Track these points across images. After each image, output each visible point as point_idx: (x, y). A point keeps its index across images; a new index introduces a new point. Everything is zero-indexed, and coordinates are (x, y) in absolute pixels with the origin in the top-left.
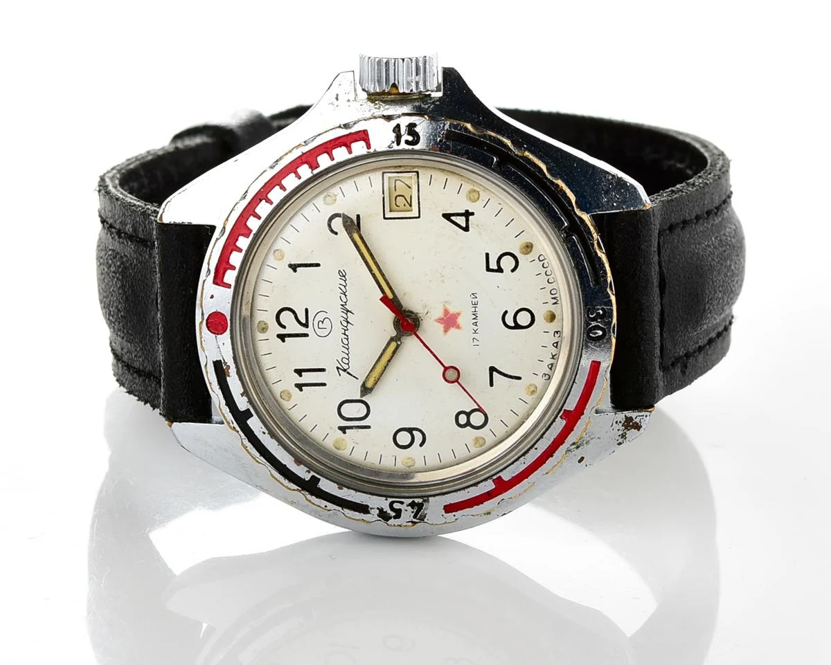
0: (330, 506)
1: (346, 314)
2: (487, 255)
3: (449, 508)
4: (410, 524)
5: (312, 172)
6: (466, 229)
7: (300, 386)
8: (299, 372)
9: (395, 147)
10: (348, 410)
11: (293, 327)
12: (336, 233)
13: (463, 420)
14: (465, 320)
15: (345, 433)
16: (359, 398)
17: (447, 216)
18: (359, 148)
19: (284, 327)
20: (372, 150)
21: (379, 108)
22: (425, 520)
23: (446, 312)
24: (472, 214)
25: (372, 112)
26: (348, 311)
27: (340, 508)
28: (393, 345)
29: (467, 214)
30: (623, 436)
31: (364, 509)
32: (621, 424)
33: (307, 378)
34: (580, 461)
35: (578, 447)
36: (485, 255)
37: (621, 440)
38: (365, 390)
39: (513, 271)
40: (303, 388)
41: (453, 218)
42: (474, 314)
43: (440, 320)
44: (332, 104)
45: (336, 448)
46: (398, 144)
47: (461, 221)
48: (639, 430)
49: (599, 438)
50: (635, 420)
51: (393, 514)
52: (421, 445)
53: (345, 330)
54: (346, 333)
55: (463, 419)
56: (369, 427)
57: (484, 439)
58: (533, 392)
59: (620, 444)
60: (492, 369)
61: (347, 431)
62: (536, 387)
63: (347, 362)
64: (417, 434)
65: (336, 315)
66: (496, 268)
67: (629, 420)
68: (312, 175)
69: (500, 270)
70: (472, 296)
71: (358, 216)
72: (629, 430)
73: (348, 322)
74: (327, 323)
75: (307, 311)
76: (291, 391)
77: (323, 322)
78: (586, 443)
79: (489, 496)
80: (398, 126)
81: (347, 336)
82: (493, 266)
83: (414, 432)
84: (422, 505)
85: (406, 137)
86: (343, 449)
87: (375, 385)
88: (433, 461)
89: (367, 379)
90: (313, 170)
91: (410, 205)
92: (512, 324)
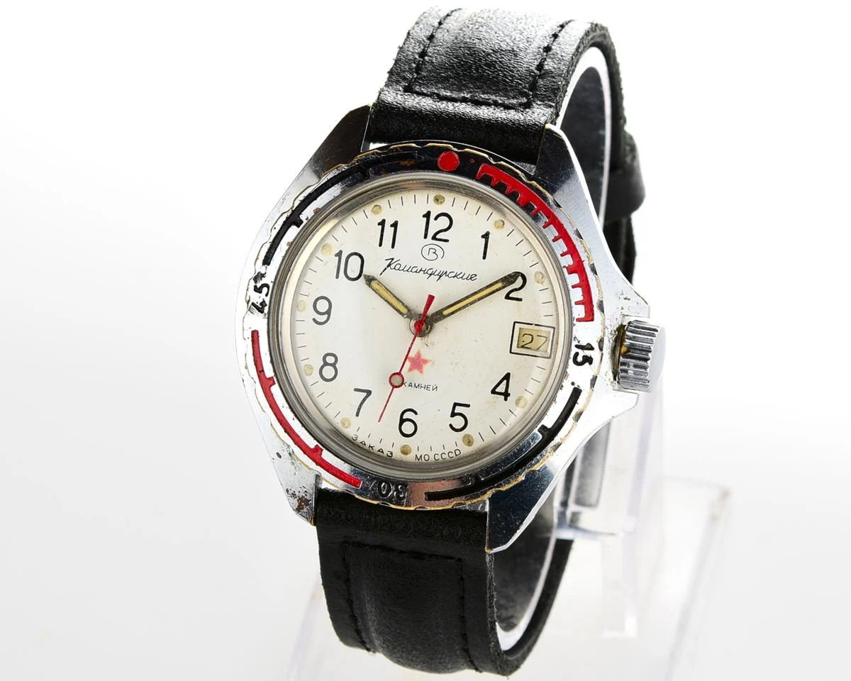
0: (275, 232)
1: (438, 275)
2: (468, 406)
3: (255, 335)
4: (248, 299)
5: (564, 267)
6: (493, 392)
7: (382, 223)
8: (395, 225)
9: (574, 343)
10: (354, 262)
11: (435, 226)
14: (415, 376)
15: (336, 255)
16: (364, 273)
17: (507, 377)
18: (579, 311)
19: (436, 219)
20: (575, 322)
21: (611, 334)
22: (249, 313)
23: (425, 362)
24: (506, 399)
25: (609, 327)
26: (440, 277)
27: (271, 240)
28: (404, 311)
29: (506, 394)
30: (294, 495)
31: (267, 261)
32: (304, 495)
33: (389, 231)
34: (278, 454)
35: (290, 454)
36: (468, 403)
37: (290, 492)
38: (370, 280)
39: (451, 426)
40: (380, 226)
41: (505, 382)
42: (419, 385)
43: (420, 355)
44: (622, 294)
45: (325, 245)
46: (577, 346)
47: (501, 389)
48: (296, 509)
49: (295, 474)
50: (305, 508)
51: (259, 285)
52: (314, 320)
53: (424, 271)
54: (421, 272)
55: (330, 360)
56: (337, 277)
57: (311, 375)
58: (344, 424)
59: (287, 491)
60: (369, 393)
61: (337, 258)
62: (346, 427)
63: (396, 268)
64: (324, 318)
65: (439, 266)
66: (456, 411)
67: (307, 502)
68: (562, 266)
69: (453, 414)
70: (435, 387)
71: (520, 300)
72: (298, 500)
73: (431, 275)
74: (433, 256)
75: (447, 241)
76: (379, 215)
77: (434, 253)
78: (292, 463)
79: (260, 371)
80: (592, 349)
81: (419, 272)
82: (458, 409)
83: (326, 315)
84: (262, 312)
85: (582, 353)
86: (322, 251)
87: (373, 290)
88: (300, 327)
89: (379, 283)
90: (567, 268)
91: (523, 347)
92: (404, 417)
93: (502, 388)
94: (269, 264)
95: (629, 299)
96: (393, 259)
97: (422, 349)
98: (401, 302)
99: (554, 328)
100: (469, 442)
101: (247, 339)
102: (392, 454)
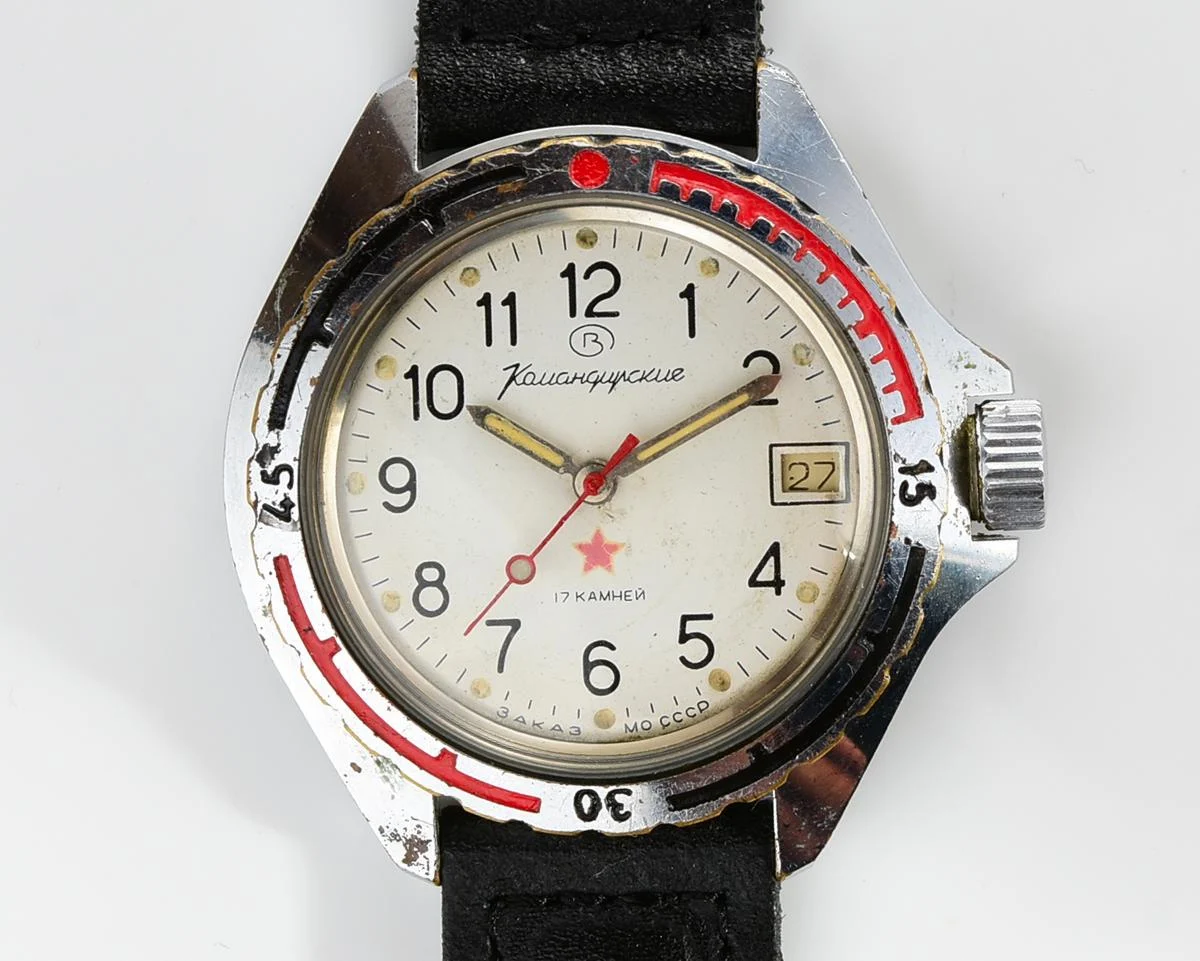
0: (280, 364)
1: (609, 381)
2: (709, 617)
3: (281, 565)
4: (253, 499)
5: (850, 326)
6: (753, 582)
7: (485, 301)
8: (510, 301)
9: (896, 466)
10: (445, 384)
11: (587, 291)
12: (746, 364)
13: (431, 577)
14: (600, 579)
15: (407, 376)
16: (466, 401)
17: (774, 551)
18: (893, 404)
19: (587, 276)
20: (890, 426)
22: (260, 524)
23: (614, 548)
24: (778, 593)
25: (947, 426)
26: (614, 383)
27: (276, 379)
28: (558, 460)
29: (778, 584)
30: (395, 836)
31: (277, 421)
32: (415, 833)
33: (501, 314)
34: (354, 766)
35: (378, 763)
36: (709, 613)
37: (387, 832)
38: (481, 414)
39: (683, 659)
40: (483, 308)
41: (772, 559)
42: (608, 594)
43: (598, 537)
44: (961, 359)
45: (379, 362)
46: (902, 471)
47: (768, 574)
48: (404, 861)
49: (393, 797)
50: (421, 856)
51: (270, 470)
52: (387, 505)
53: (582, 378)
54: (576, 380)
55: (431, 575)
56: (416, 416)
57: (397, 609)
58: (477, 691)
59: (381, 830)
60: (515, 625)
61: (410, 380)
62: (484, 696)
63: (526, 382)
64: (403, 499)
65: (608, 365)
66: (687, 632)
67: (423, 845)
68: (846, 326)
69: (684, 638)
70: (639, 592)
71: (775, 402)
72: (405, 845)
73: (595, 383)
74: (593, 348)
75: (615, 314)
76: (478, 285)
77: (595, 341)
78: (385, 777)
79: (305, 630)
80: (930, 469)
81: (571, 382)
82: (692, 627)
83: (408, 493)
84: (287, 519)
85: (913, 482)
86: (377, 373)
87: (491, 431)
88: (358, 524)
89: (499, 416)
90: (854, 328)
91: (793, 489)
92: (592, 658)
93: (768, 571)
94: (281, 426)
95: (974, 367)
96: (517, 366)
97: (601, 525)
98: (548, 445)
99: (846, 445)
100: (723, 683)
101: (266, 574)
102: (579, 731)
